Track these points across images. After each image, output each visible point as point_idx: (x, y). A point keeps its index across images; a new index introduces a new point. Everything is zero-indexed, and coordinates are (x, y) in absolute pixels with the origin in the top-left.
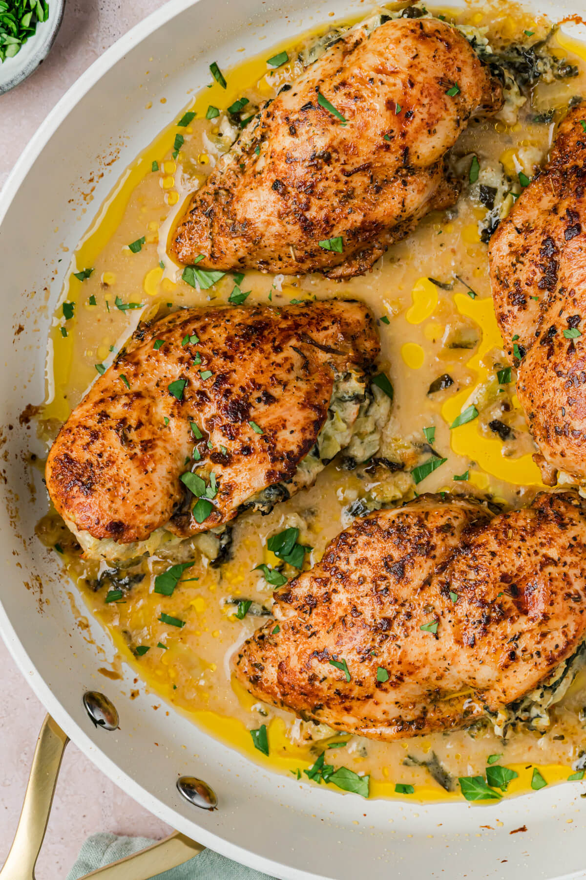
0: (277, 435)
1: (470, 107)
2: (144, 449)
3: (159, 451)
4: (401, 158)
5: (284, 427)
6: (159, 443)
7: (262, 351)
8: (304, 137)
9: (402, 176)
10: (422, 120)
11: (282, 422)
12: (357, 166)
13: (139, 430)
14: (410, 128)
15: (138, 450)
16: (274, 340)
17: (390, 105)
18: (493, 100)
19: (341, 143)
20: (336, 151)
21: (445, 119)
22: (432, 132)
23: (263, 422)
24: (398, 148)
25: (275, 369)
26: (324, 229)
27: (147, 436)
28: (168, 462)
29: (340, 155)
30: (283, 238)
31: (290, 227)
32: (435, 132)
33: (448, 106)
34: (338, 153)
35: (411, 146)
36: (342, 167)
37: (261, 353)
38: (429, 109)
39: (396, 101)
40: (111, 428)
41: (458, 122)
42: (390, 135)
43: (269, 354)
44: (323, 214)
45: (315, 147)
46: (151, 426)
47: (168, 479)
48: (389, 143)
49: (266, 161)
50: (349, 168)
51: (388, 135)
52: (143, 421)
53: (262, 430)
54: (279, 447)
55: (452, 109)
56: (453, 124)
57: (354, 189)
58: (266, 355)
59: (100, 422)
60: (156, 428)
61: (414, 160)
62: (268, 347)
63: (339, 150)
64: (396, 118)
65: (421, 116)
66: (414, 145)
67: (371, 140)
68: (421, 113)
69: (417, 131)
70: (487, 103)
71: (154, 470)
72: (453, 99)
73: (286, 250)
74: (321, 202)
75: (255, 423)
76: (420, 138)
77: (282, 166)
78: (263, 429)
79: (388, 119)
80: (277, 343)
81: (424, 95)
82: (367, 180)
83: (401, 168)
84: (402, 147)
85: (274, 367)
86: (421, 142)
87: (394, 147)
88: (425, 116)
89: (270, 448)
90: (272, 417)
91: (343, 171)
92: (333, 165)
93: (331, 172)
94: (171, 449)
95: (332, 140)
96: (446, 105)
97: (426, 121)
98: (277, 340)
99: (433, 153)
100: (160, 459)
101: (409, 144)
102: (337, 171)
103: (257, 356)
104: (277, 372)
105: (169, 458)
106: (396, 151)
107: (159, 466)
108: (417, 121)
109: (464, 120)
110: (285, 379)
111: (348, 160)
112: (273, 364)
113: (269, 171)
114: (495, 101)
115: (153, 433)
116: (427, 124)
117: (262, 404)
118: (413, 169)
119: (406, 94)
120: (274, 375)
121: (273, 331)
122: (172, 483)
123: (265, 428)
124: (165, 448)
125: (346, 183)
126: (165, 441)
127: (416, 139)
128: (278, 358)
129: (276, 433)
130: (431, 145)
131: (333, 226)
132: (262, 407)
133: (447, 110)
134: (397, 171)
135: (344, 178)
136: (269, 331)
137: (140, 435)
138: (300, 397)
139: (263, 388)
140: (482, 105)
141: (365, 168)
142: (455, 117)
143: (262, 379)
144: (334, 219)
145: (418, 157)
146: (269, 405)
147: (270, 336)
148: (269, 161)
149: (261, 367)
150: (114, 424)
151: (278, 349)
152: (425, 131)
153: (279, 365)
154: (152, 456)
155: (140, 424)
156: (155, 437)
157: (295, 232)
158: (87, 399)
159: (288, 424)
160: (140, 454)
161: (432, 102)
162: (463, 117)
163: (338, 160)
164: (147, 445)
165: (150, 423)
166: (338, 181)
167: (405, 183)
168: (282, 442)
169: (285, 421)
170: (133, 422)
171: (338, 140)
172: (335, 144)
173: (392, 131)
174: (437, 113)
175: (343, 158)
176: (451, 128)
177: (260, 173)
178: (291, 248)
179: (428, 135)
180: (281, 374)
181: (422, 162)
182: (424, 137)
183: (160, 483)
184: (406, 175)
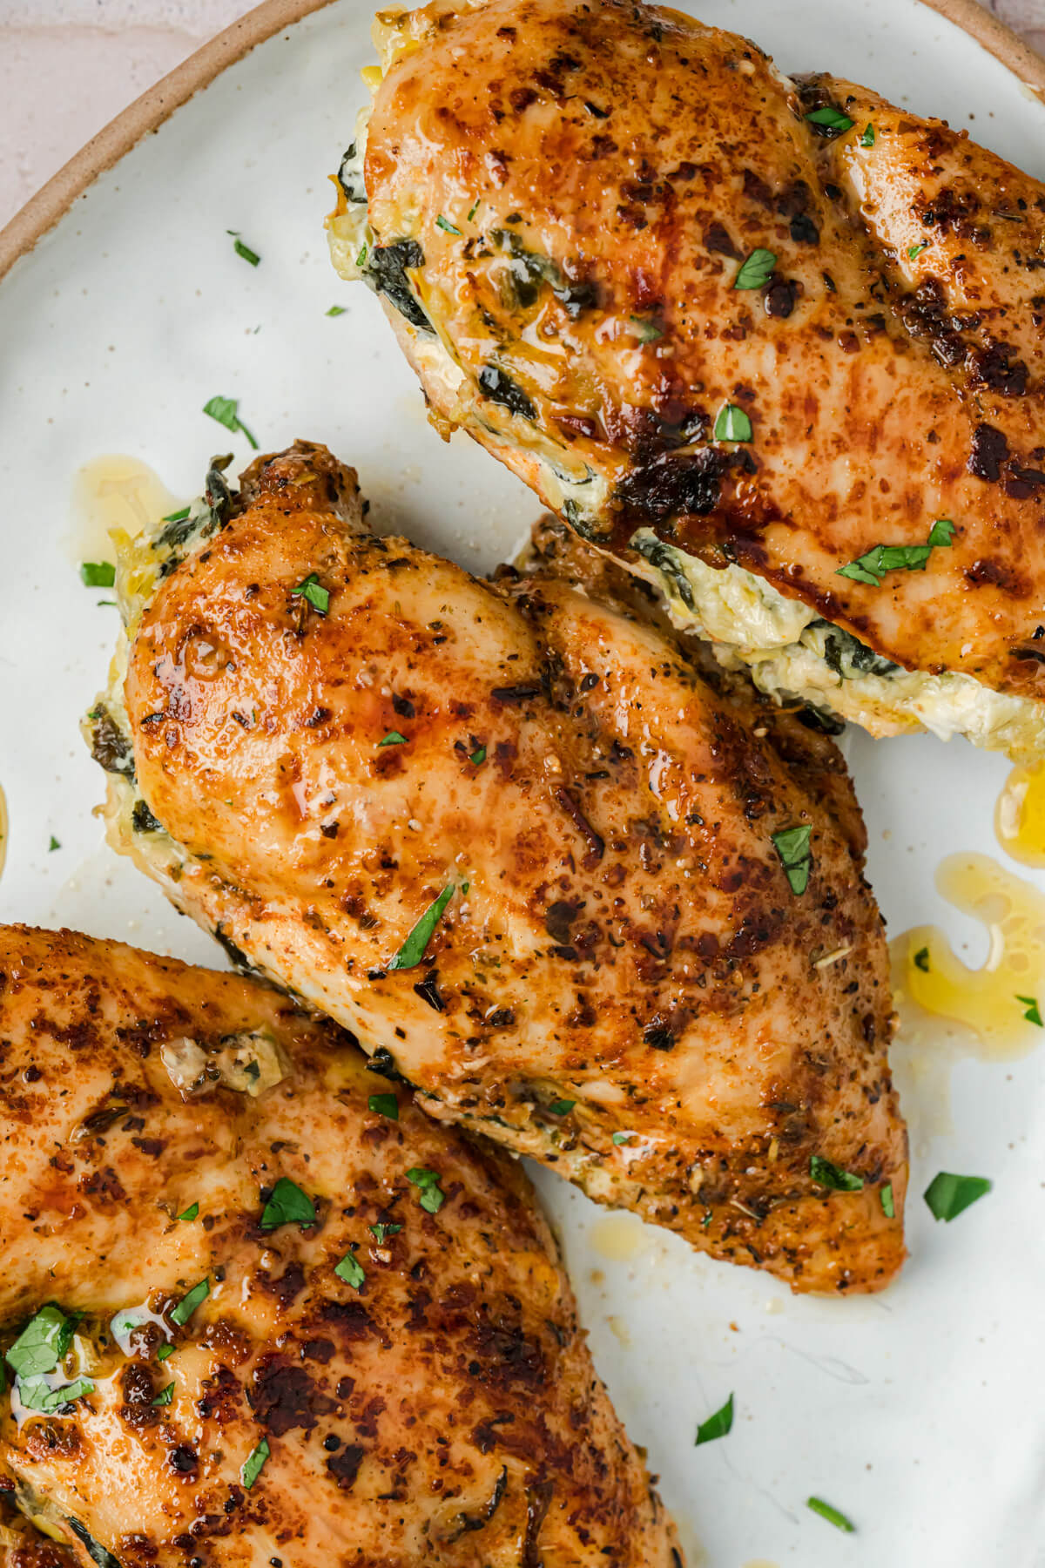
0: (252, 1526)
1: (347, 540)
2: (91, 1186)
3: (100, 1226)
4: (525, 707)
5: (283, 1538)
6: (123, 1219)
7: (466, 1398)
8: (518, 987)
9: (571, 695)
10: (411, 666)
11: (294, 1530)
12: (569, 828)
13: (138, 1151)
14: (442, 695)
15: (83, 1169)
16: (505, 1418)
17: (387, 766)
18: (311, 478)
19: (516, 883)
20: (540, 894)
21: (397, 604)
22: (441, 634)
23: (278, 1478)
24: (501, 721)
25: (430, 1452)
26: (757, 883)
27: (130, 1179)
28: (79, 1263)
29: (550, 879)
30: (796, 994)
31: (768, 980)
32: (436, 625)
33: (360, 600)
34: (545, 885)
35: (489, 683)
36: (579, 868)
37: (460, 1397)
38: (378, 652)
39: (375, 750)
40: (119, 1072)
41: (395, 566)
42: (470, 751)
43: (467, 1421)
44: (715, 898)
45: (539, 955)
46: (161, 1179)
47: (32, 1276)
48: (491, 749)
49: (594, 1079)
50: (580, 849)
51: (471, 757)
52: (168, 1153)
53: (255, 1483)
54: (224, 1545)
55: (364, 589)
56: (405, 578)
57: (631, 821)
58: (459, 1416)
59: (122, 1034)
60: (163, 1193)
61: (524, 669)
62: (481, 1408)
63: (537, 883)
64: (419, 740)
65: (402, 669)
66: (485, 677)
67: (493, 802)
68: (394, 672)
69: (444, 674)
70: (322, 491)
71: (42, 1232)
72: (334, 592)
73: (825, 977)
74: (688, 905)
75: (268, 1457)
76: (460, 663)
77: (604, 1032)
78: (257, 1487)
79: (427, 762)
80: (498, 1428)
81: (342, 674)
82: (602, 789)
83: (550, 700)
84: (496, 710)
85: (436, 1447)
86: (470, 657)
87: (499, 732)
88: (399, 659)
89: (212, 1519)
90: (299, 1495)
91: (591, 862)
92: (581, 893)
93: (599, 896)
94: (118, 1253)
95: (513, 909)
96: (360, 609)
97: (412, 656)
98: (509, 1426)
99: (494, 618)
100: (79, 1239)
101: (487, 692)
102: (596, 880)
103: (447, 1393)
104: (423, 1462)
105: (91, 1258)
106: (512, 724)
107: (60, 1242)
108: (415, 681)
109: (384, 548)
110: (412, 1489)
111: (558, 853)
112: (442, 1440)
113: (626, 1065)
114: (312, 470)
115: (143, 1195)
116: (419, 650)
117: (325, 1455)
118: (546, 664)
119: (349, 729)
120: (414, 1458)
121: (527, 1401)
122: (25, 1291)
123: (261, 1489)
124: (113, 1240)
125: (621, 847)
126: (134, 1231)
127: (466, 675)
128: (462, 1450)
129: (261, 1521)
130: (473, 628)
131: (742, 859)
132: (315, 1457)
133: (370, 605)
134: (561, 708)
135: (611, 857)
136: (528, 1393)
137: (126, 1159)
138: (378, 1548)
139: (367, 1442)
140: (331, 505)
141: (572, 802)
142: (385, 574)
143: (391, 1430)
144: (726, 861)
145: (514, 657)
146: (328, 1477)
147: (514, 1401)
148: (593, 1071)
149: (424, 1413)
150: (132, 1075)
151: (485, 1439)
152: (440, 651)
153: (444, 1461)
154: (81, 1214)
155: (154, 1148)
156: (136, 1202)
157: (777, 963)
158: (174, 971)
159: (293, 1546)
160: (77, 1178)
161: (358, 646)
162: (377, 551)
163: (564, 883)
164: (105, 1190)
165: (167, 1176)
166: (621, 873)
167: (592, 681)
168: (240, 1550)
169: (301, 1535)
170: (155, 1126)
171: (510, 891)
172: (522, 900)
173: (458, 746)
174: (384, 628)
175: (555, 869)
176: (414, 580)
177: (631, 1089)
178: (822, 964)
179: (448, 644)
180: (422, 1473)
181: (525, 646)
182: (456, 653)
183: (15, 1262)
184: (570, 682)
